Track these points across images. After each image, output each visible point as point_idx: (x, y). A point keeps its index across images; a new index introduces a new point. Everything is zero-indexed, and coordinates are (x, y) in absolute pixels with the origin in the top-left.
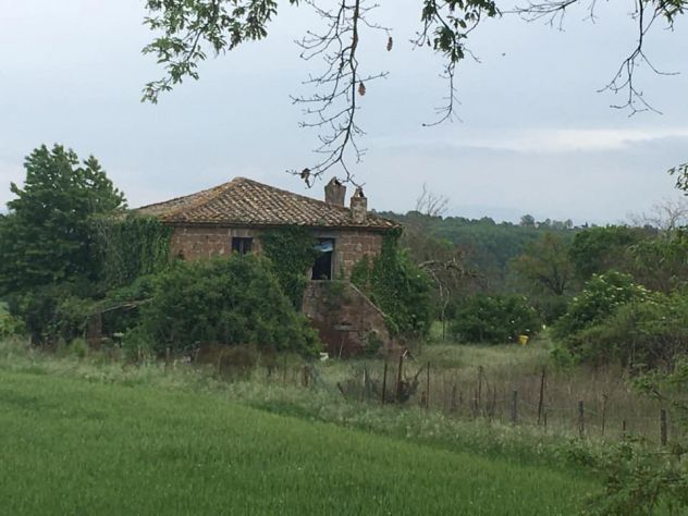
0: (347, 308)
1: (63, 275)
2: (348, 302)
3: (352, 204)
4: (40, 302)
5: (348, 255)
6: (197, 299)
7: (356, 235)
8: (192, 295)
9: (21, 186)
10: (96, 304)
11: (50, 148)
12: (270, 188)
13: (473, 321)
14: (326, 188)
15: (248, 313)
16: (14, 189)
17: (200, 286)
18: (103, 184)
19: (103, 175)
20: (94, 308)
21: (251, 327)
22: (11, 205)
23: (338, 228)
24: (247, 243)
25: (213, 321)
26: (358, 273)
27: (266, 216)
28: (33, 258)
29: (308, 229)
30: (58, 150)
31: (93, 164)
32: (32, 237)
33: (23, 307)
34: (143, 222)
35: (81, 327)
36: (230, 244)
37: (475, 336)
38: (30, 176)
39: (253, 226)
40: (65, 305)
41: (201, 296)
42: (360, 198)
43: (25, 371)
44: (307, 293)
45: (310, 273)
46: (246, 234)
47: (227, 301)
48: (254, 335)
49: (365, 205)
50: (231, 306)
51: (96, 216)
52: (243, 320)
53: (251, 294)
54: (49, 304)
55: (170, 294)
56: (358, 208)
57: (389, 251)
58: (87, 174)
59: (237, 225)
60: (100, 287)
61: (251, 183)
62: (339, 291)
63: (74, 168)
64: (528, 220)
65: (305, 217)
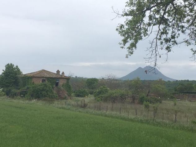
0: (61, 91)
1: (12, 85)
2: (61, 90)
3: (62, 74)
4: (8, 90)
5: (61, 82)
6: (38, 90)
7: (63, 79)
8: (37, 89)
9: (4, 70)
10: (19, 90)
11: (10, 64)
12: (48, 71)
13: (78, 93)
14: (57, 71)
15: (47, 92)
16: (3, 70)
17: (39, 87)
18: (19, 70)
19: (19, 68)
20: (18, 91)
21: (47, 94)
22: (3, 73)
23: (60, 78)
24: (45, 80)
25: (41, 93)
26: (63, 86)
27: (48, 76)
28: (7, 82)
29: (55, 78)
30: (11, 64)
31: (17, 67)
32: (6, 79)
33: (5, 91)
34: (27, 76)
35: (16, 94)
36: (42, 81)
37: (78, 96)
38: (6, 68)
39: (45, 78)
40: (13, 90)
41: (39, 89)
42: (63, 73)
43: (9, 102)
44: (55, 88)
45: (55, 85)
46: (44, 79)
47: (43, 90)
48: (48, 96)
49: (64, 74)
50: (44, 91)
51: (18, 75)
52: (46, 93)
53: (47, 89)
54: (10, 90)
55: (34, 89)
56: (63, 75)
57: (68, 82)
58: (16, 68)
59: (43, 77)
60: (19, 87)
61: (44, 70)
62: (60, 88)
63: (14, 67)
64: (76, 77)
65: (54, 76)
